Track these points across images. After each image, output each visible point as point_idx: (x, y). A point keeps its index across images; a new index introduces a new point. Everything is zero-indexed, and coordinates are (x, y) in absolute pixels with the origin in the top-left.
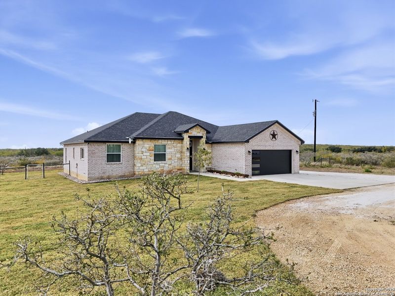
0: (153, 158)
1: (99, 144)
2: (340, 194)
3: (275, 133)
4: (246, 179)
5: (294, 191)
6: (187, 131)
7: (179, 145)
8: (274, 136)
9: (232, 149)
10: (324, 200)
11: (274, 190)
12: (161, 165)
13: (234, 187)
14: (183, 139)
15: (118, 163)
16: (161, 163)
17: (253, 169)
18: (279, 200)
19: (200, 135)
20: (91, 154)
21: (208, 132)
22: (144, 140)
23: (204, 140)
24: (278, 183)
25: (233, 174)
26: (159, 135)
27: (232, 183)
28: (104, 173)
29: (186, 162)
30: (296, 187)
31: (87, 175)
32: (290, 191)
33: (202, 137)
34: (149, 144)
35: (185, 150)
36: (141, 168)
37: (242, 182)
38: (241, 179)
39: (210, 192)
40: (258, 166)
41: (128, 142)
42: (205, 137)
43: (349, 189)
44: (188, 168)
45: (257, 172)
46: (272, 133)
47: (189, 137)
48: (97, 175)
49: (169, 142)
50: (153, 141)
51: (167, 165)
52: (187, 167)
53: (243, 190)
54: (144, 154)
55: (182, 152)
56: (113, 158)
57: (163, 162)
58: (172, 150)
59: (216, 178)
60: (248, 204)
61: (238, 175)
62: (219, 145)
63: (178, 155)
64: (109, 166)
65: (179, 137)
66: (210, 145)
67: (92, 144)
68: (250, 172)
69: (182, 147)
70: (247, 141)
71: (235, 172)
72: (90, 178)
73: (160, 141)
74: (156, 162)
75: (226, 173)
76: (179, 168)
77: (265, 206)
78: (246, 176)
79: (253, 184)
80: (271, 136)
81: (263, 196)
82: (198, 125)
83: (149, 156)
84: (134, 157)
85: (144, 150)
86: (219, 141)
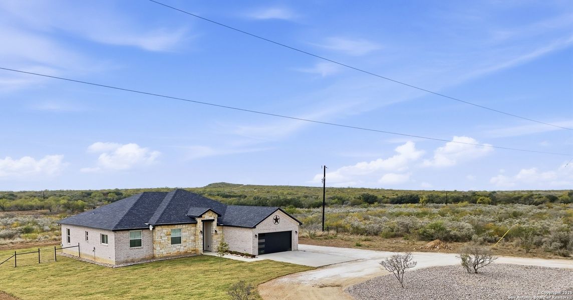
0: (170, 242)
1: (124, 232)
2: (314, 270)
3: (278, 218)
4: (254, 260)
5: (285, 270)
6: (201, 216)
7: (193, 228)
8: (276, 220)
9: (240, 232)
10: (299, 276)
11: (272, 269)
12: (177, 247)
13: (244, 267)
14: (197, 223)
15: (140, 247)
16: (177, 246)
17: (260, 249)
18: (273, 277)
19: (212, 218)
20: (117, 241)
21: (219, 216)
22: (163, 227)
23: (215, 223)
24: (277, 263)
25: (242, 255)
26: (174, 220)
27: (243, 264)
28: (128, 257)
29: (200, 243)
30: (288, 266)
31: (114, 260)
32: (282, 270)
33: (213, 220)
34: (166, 230)
35: (198, 233)
36: (161, 251)
37: (251, 263)
38: (249, 260)
39: (228, 273)
40: (263, 241)
41: (149, 229)
42: (216, 220)
43: (319, 267)
44: (202, 249)
45: (262, 251)
46: (275, 218)
47: (202, 221)
48: (122, 259)
49: (184, 226)
50: (170, 226)
51: (182, 247)
52: (200, 248)
53: (252, 271)
54: (163, 238)
55: (195, 235)
56: (135, 244)
57: (179, 244)
58: (187, 233)
59: (229, 259)
60: (255, 280)
61: (248, 255)
62: (229, 228)
63: (192, 238)
64: (132, 250)
65: (192, 221)
66: (221, 227)
67: (118, 232)
68: (256, 252)
69: (195, 230)
70: (255, 227)
71: (245, 252)
72: (117, 263)
73: (176, 226)
74: (173, 245)
75: (237, 253)
76: (192, 249)
77: (264, 281)
78: (254, 256)
79: (258, 264)
80: (274, 221)
81: (264, 274)
82: (210, 210)
83: (167, 240)
84: (153, 242)
85: (162, 235)
86: (230, 224)
